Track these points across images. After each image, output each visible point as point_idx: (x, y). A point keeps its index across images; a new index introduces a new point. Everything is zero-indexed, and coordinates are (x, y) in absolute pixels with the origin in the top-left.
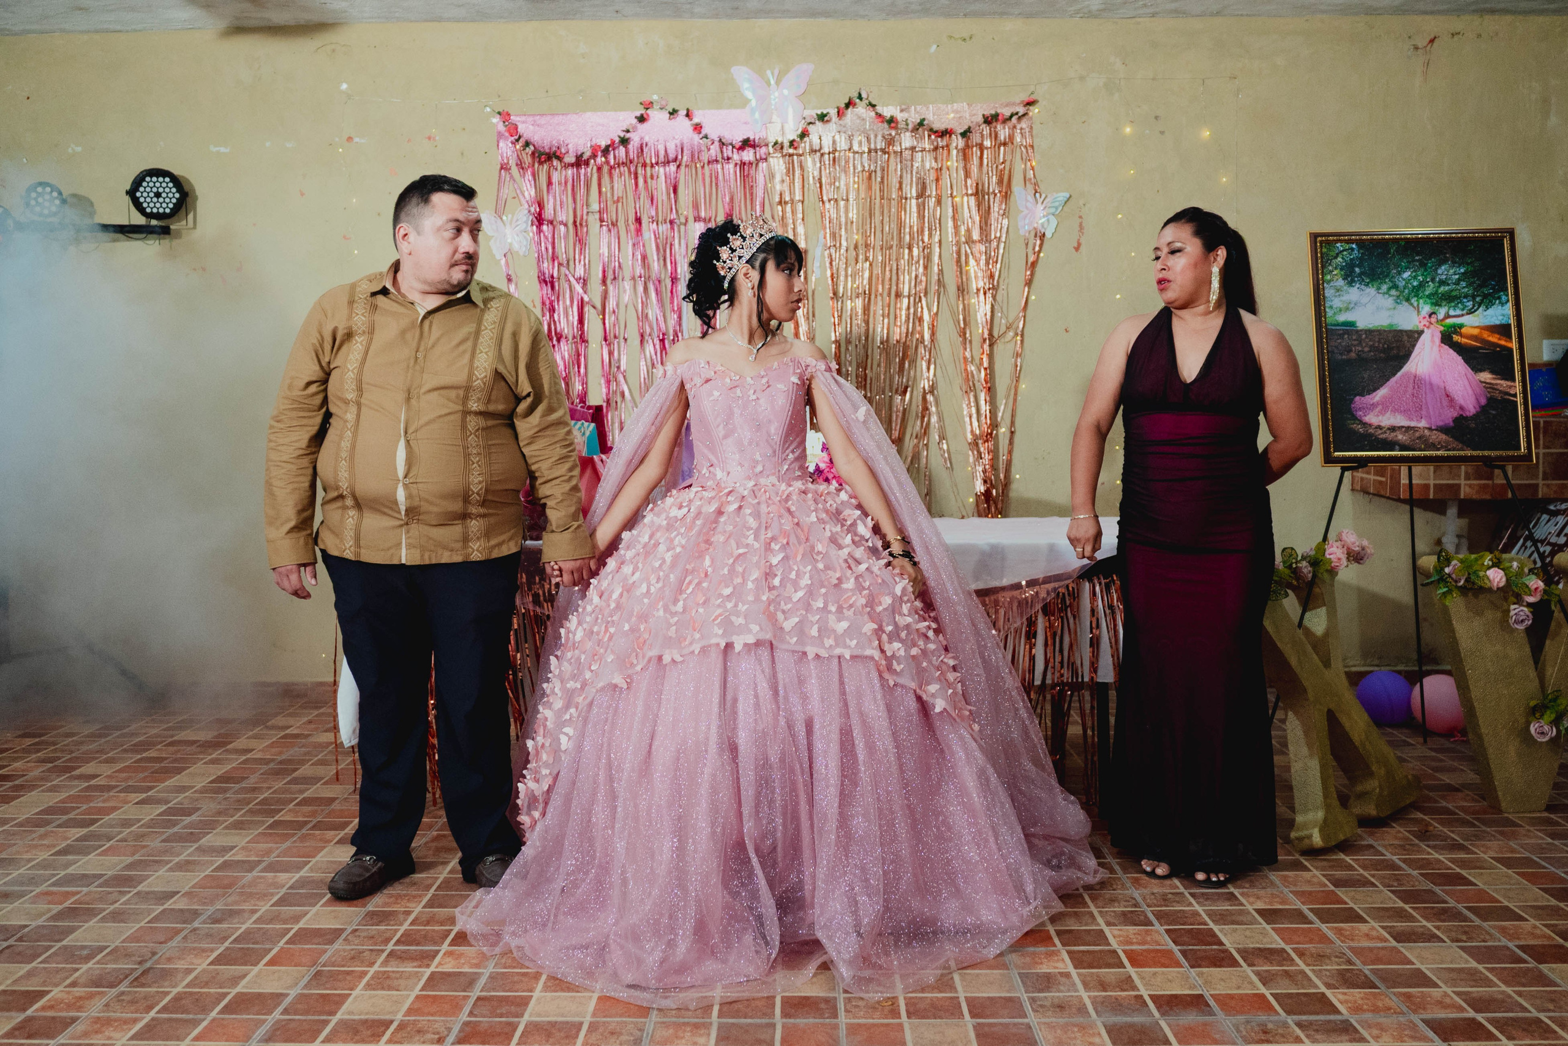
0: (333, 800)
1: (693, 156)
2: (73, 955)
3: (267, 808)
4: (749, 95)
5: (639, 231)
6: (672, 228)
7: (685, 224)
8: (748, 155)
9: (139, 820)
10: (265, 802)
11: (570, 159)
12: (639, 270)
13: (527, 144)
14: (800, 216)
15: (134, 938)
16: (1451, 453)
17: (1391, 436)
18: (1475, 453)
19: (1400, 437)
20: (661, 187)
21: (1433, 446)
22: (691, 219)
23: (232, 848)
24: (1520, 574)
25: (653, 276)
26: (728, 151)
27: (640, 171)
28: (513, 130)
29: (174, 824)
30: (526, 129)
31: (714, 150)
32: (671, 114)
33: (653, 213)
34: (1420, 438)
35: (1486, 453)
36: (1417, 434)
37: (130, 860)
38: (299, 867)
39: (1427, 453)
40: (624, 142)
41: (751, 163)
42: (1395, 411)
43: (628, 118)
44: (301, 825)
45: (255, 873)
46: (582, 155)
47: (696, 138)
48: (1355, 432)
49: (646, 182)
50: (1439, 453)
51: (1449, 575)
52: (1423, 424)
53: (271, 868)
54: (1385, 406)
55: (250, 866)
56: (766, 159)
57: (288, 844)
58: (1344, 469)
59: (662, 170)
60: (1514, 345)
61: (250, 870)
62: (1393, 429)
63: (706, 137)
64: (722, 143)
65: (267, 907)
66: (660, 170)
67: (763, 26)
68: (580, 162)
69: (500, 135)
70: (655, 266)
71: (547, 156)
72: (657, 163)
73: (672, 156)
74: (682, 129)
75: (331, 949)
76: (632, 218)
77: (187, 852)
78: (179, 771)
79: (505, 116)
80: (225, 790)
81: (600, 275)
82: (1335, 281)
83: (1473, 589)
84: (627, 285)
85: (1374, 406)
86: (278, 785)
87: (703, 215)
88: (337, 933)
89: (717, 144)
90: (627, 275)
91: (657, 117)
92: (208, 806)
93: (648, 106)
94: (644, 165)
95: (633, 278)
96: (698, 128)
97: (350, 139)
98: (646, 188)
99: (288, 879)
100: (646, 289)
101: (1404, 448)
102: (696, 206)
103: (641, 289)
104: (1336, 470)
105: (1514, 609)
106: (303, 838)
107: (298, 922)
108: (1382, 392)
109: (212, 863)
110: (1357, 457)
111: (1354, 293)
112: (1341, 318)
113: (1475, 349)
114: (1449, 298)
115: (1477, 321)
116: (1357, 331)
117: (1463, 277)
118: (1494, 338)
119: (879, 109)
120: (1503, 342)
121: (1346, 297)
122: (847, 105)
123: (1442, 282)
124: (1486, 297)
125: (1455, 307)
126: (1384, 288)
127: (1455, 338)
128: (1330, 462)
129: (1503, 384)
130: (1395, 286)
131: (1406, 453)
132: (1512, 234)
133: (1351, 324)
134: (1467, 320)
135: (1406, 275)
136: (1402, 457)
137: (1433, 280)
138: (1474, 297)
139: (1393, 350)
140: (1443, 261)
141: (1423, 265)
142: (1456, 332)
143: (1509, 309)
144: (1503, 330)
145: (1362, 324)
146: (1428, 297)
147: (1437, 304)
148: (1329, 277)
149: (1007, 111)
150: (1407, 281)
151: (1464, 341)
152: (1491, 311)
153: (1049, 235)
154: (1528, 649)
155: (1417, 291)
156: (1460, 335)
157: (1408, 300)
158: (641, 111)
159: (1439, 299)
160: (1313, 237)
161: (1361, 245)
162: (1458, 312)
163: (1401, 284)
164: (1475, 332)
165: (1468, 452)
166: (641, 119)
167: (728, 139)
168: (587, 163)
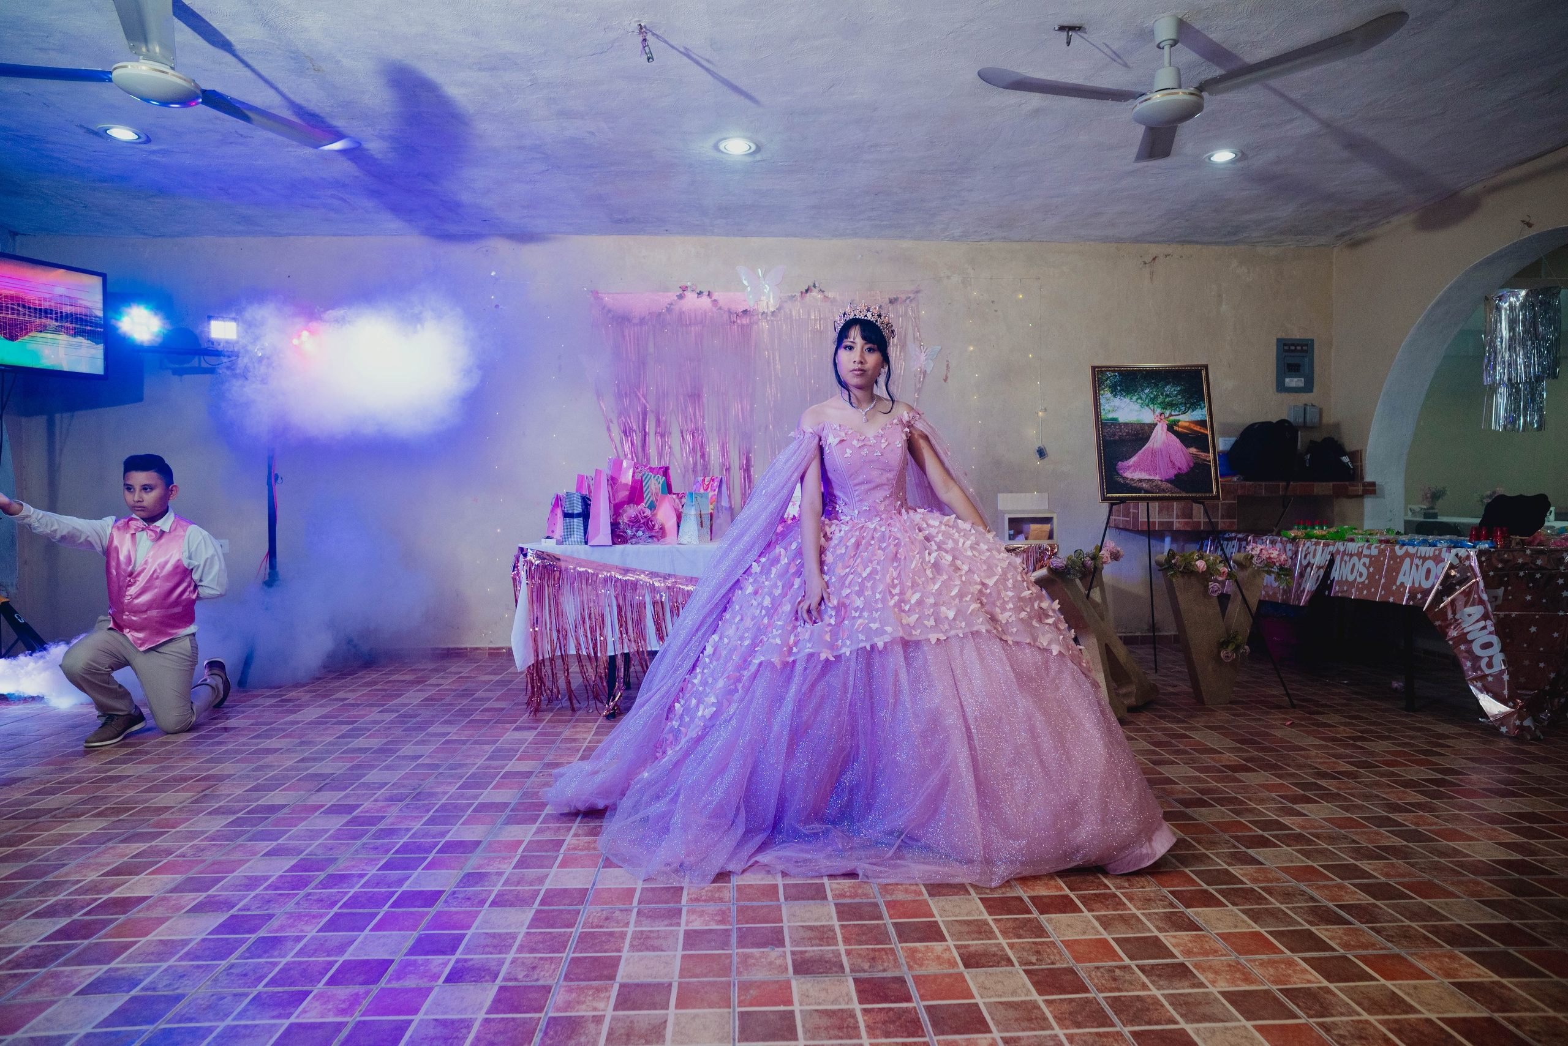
0: (503, 709)
1: (712, 319)
2: (368, 786)
3: (464, 713)
4: (745, 283)
8: (745, 321)
9: (384, 721)
10: (459, 710)
11: (637, 321)
14: (777, 358)
15: (402, 778)
16: (1174, 495)
18: (1187, 495)
21: (1164, 491)
23: (449, 733)
24: (1214, 563)
26: (733, 317)
27: (680, 329)
28: (599, 302)
29: (407, 723)
30: (608, 302)
31: (726, 316)
32: (699, 294)
34: (1156, 486)
35: (1193, 495)
37: (386, 740)
38: (495, 742)
39: (1160, 495)
41: (748, 326)
42: (1141, 470)
43: (672, 296)
44: (488, 722)
45: (468, 745)
46: (644, 318)
47: (714, 309)
48: (1118, 482)
49: (683, 336)
50: (1167, 495)
51: (1175, 564)
52: (1157, 478)
53: (476, 742)
54: (1136, 468)
55: (464, 742)
56: (757, 323)
57: (483, 731)
58: (1112, 505)
60: (1208, 432)
61: (465, 744)
62: (1140, 481)
63: (720, 308)
64: (730, 312)
65: (482, 762)
66: (692, 329)
67: (755, 242)
68: (642, 323)
69: (591, 306)
71: (621, 320)
72: (690, 324)
73: (699, 320)
75: (529, 782)
77: (421, 736)
78: (399, 696)
79: (594, 294)
80: (433, 705)
82: (1105, 395)
83: (1189, 571)
85: (1129, 467)
86: (466, 702)
88: (531, 773)
89: (727, 313)
91: (690, 296)
92: (425, 713)
93: (685, 289)
94: (682, 326)
96: (715, 303)
98: (683, 339)
99: (490, 749)
101: (1146, 492)
104: (1108, 505)
105: (1211, 584)
106: (490, 728)
107: (503, 768)
108: (1134, 459)
109: (439, 741)
110: (1119, 497)
111: (1117, 401)
112: (1110, 416)
113: (1187, 434)
114: (1171, 405)
115: (1186, 418)
116: (1119, 424)
117: (1179, 392)
118: (1197, 428)
119: (826, 294)
120: (1202, 431)
121: (1112, 404)
122: (807, 291)
123: (1168, 396)
124: (1192, 404)
125: (1175, 410)
126: (1134, 398)
127: (1176, 428)
128: (1104, 499)
129: (1203, 454)
130: (1140, 398)
131: (1148, 495)
132: (1206, 367)
133: (1116, 419)
134: (1182, 418)
135: (1147, 391)
136: (1146, 497)
137: (1162, 394)
138: (1185, 404)
139: (1140, 435)
140: (1168, 383)
141: (1156, 385)
142: (1175, 425)
143: (1205, 411)
144: (1202, 423)
145: (1121, 420)
146: (1160, 404)
147: (1164, 408)
148: (1102, 392)
149: (903, 297)
150: (1147, 395)
151: (1180, 429)
152: (1195, 413)
153: (928, 372)
154: (1218, 608)
155: (1153, 401)
156: (1178, 426)
157: (1148, 406)
158: (680, 292)
159: (1165, 406)
160: (1094, 368)
161: (1121, 373)
162: (1177, 413)
163: (1144, 396)
164: (1187, 424)
165: (1183, 494)
166: (680, 297)
167: (734, 309)
168: (646, 324)
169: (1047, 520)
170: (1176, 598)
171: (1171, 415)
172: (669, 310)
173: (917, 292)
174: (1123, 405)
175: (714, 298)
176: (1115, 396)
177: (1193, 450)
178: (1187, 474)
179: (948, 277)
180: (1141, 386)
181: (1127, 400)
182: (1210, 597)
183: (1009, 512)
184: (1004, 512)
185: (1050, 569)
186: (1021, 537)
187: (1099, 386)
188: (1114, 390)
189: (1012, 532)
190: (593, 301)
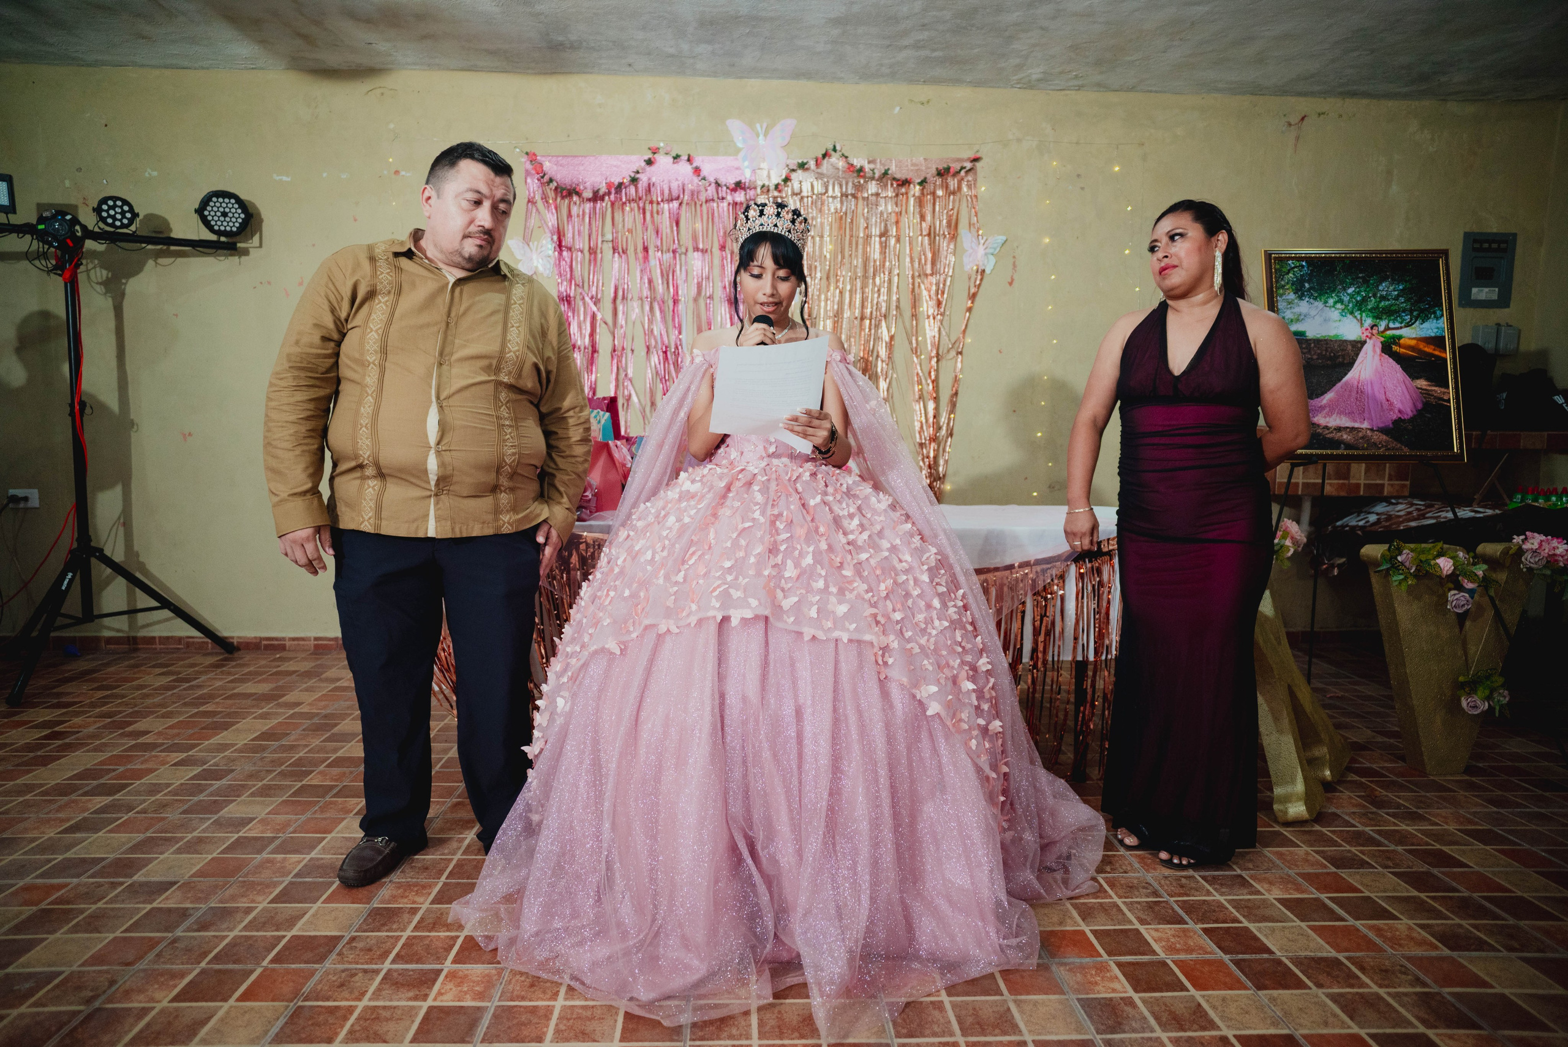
1: (692, 194)
5: (646, 258)
6: (675, 258)
7: (686, 254)
8: (740, 196)
11: (587, 195)
12: (646, 292)
13: (551, 181)
16: (1390, 451)
17: (1337, 436)
18: (1412, 452)
19: (1345, 437)
20: (665, 221)
21: (1374, 446)
22: (691, 249)
25: (658, 298)
26: (723, 192)
27: (648, 207)
28: (537, 167)
30: (550, 168)
31: (711, 190)
32: (675, 158)
33: (659, 243)
34: (1362, 438)
35: (1422, 453)
36: (1360, 434)
39: (1369, 451)
42: (1340, 413)
43: (639, 161)
46: (598, 191)
47: (696, 180)
49: (652, 216)
50: (1379, 451)
51: (1402, 563)
54: (1332, 408)
58: (1293, 466)
59: (666, 206)
60: (1447, 355)
62: (1339, 429)
63: (704, 179)
64: (718, 185)
67: (754, 85)
68: (596, 197)
69: (525, 172)
70: (660, 288)
71: (567, 191)
72: (662, 201)
73: (675, 195)
76: (640, 247)
79: (530, 156)
81: (612, 295)
82: (1287, 294)
83: (1424, 575)
84: (636, 304)
85: (1322, 408)
87: (701, 246)
89: (713, 185)
90: (636, 297)
93: (655, 151)
95: (641, 299)
96: (697, 171)
97: (397, 172)
98: (653, 222)
100: (652, 308)
101: (1347, 446)
102: (695, 238)
103: (647, 308)
105: (1454, 594)
108: (1329, 396)
110: (1306, 455)
111: (1304, 306)
113: (1413, 358)
114: (1389, 313)
115: (1411, 333)
116: (1307, 340)
117: (1402, 293)
118: (1429, 349)
119: (850, 160)
120: (1437, 353)
121: (1297, 310)
122: (824, 156)
123: (1383, 298)
124: (1422, 311)
125: (1394, 320)
126: (1331, 301)
127: (1395, 348)
129: (1438, 390)
130: (1341, 301)
131: (1351, 452)
134: (1406, 332)
135: (1350, 291)
136: (1348, 455)
137: (1375, 296)
138: (1411, 312)
139: (1344, 356)
140: (1385, 277)
141: (1366, 281)
142: (1395, 343)
143: (1443, 323)
144: (1438, 341)
145: (1310, 335)
146: (1370, 310)
147: (1379, 318)
148: (1281, 291)
149: (956, 166)
150: (1352, 296)
151: (1402, 350)
152: (1426, 325)
153: (987, 272)
154: (1457, 630)
155: (1360, 305)
156: (1400, 346)
157: (1352, 313)
158: (649, 155)
159: (1379, 314)
160: (1267, 255)
161: (1309, 264)
162: (1397, 325)
163: (1346, 299)
164: (1413, 343)
165: (1406, 451)
166: (650, 162)
167: (723, 180)
168: (602, 199)
170: (1394, 613)
171: (1388, 328)
172: (634, 181)
173: (976, 160)
174: (1313, 312)
175: (696, 164)
176: (1301, 298)
177: (1422, 383)
178: (1412, 420)
179: (1021, 140)
180: (1342, 283)
181: (1319, 304)
187: (1277, 282)
188: (1300, 292)
190: (529, 166)
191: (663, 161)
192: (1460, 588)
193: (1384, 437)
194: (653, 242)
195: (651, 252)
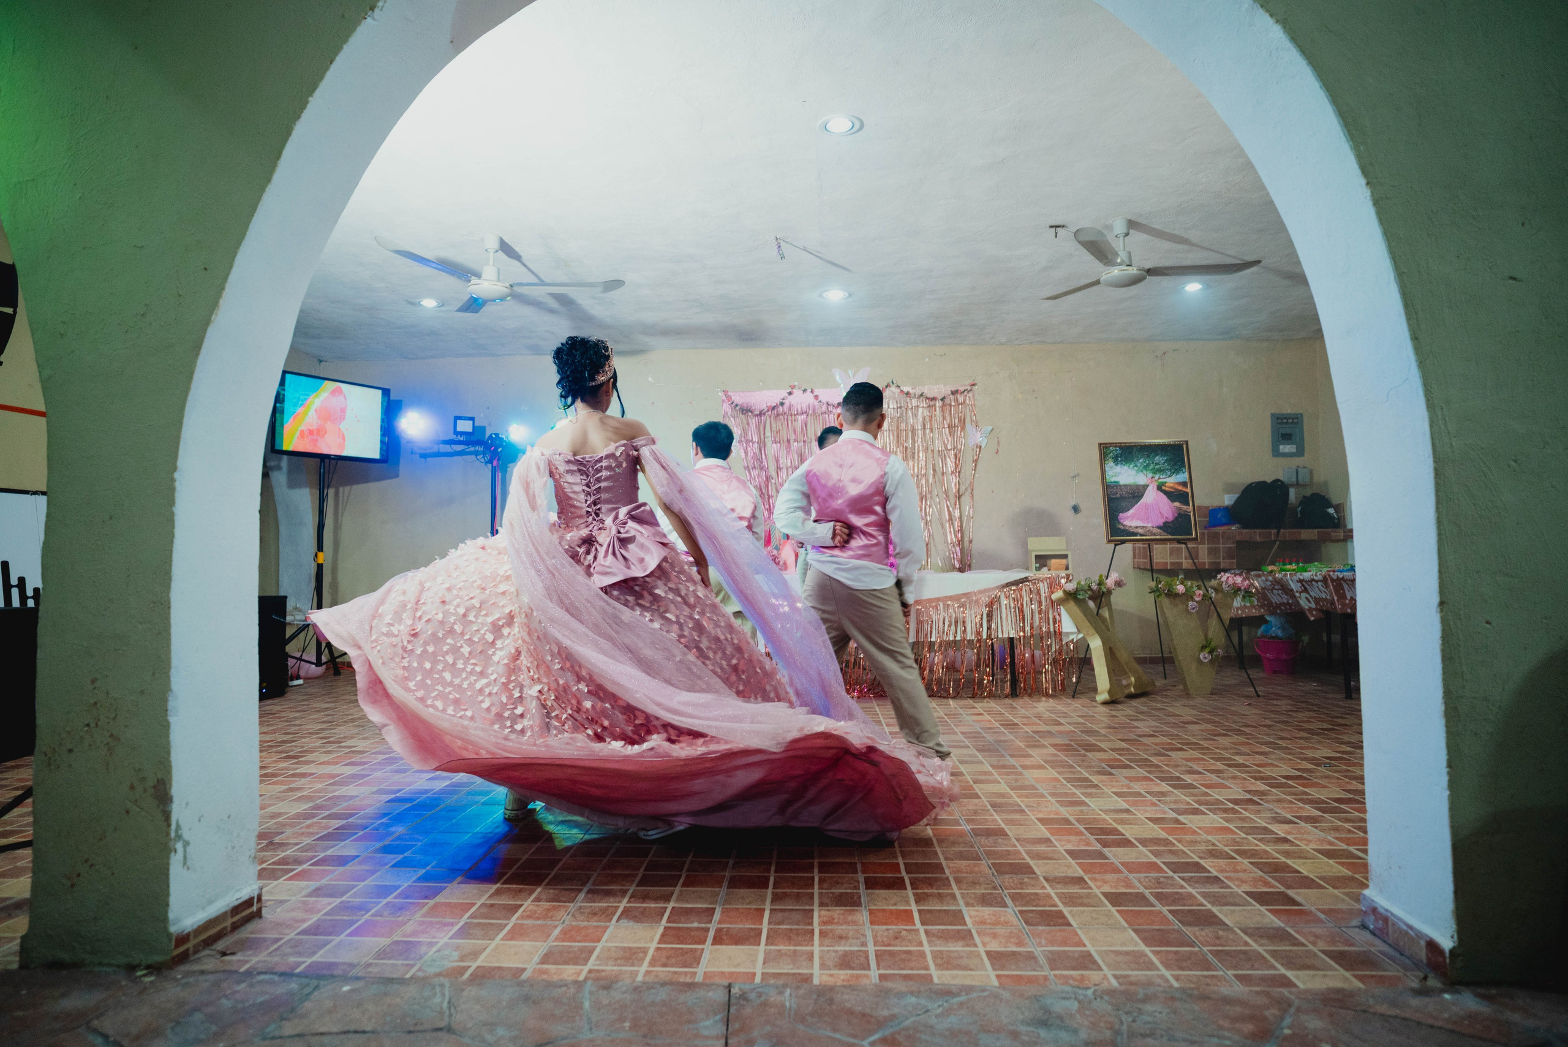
1: (814, 411)
4: (840, 382)
5: (789, 446)
6: (805, 444)
11: (757, 412)
12: (789, 464)
13: (737, 405)
16: (1166, 538)
17: (1136, 530)
18: (1173, 538)
19: (1140, 531)
20: (799, 426)
21: (1155, 535)
24: (1191, 587)
26: (831, 408)
27: (790, 418)
28: (729, 398)
30: (738, 399)
31: (824, 408)
32: (804, 391)
33: (796, 438)
35: (1178, 537)
39: (1151, 538)
40: (782, 404)
42: (1137, 519)
43: (784, 393)
46: (761, 411)
47: (816, 402)
48: (1119, 529)
49: (793, 422)
50: (1159, 537)
51: (1161, 588)
52: (1150, 525)
54: (1133, 517)
58: (1116, 545)
59: (799, 415)
60: (1189, 490)
62: (1137, 527)
63: (820, 402)
64: (828, 404)
66: (800, 418)
67: (846, 350)
68: (761, 414)
69: (723, 401)
71: (746, 410)
73: (804, 410)
74: (808, 398)
76: (786, 440)
79: (725, 392)
82: (1110, 464)
83: (1172, 593)
85: (1128, 517)
89: (825, 405)
90: (784, 466)
93: (793, 387)
94: (791, 415)
95: (787, 468)
96: (816, 397)
97: (653, 403)
98: (792, 426)
101: (1141, 535)
104: (1112, 546)
105: (1190, 603)
108: (1131, 511)
110: (1120, 540)
111: (1119, 469)
112: (1113, 480)
114: (1160, 471)
115: (1172, 481)
116: (1120, 485)
117: (1166, 461)
118: (1180, 488)
119: (902, 388)
120: (1184, 489)
121: (1115, 471)
122: (887, 387)
123: (1157, 464)
124: (1176, 470)
126: (1132, 466)
127: (1163, 488)
128: (1109, 541)
129: (1185, 507)
130: (1136, 466)
131: (1142, 538)
132: (1187, 442)
133: (1117, 482)
134: (1168, 480)
135: (1141, 461)
136: (1140, 540)
137: (1153, 463)
138: (1171, 470)
139: (1136, 493)
140: (1157, 455)
141: (1148, 456)
143: (1186, 475)
144: (1184, 484)
145: (1122, 482)
147: (1155, 473)
148: (1107, 462)
149: (962, 389)
150: (1141, 463)
152: (1178, 476)
153: (983, 447)
154: (1198, 622)
155: (1146, 467)
157: (1142, 471)
158: (789, 389)
159: (1156, 471)
160: (1100, 444)
161: (1121, 448)
163: (1139, 465)
164: (1172, 485)
165: (1170, 537)
166: (790, 393)
167: (830, 402)
168: (764, 414)
169: (1065, 557)
171: (1159, 478)
173: (973, 385)
174: (1123, 472)
175: (816, 393)
176: (1117, 465)
177: (1177, 504)
179: (997, 373)
180: (1136, 457)
181: (1126, 467)
182: (1191, 614)
183: (1035, 551)
184: (1032, 551)
185: (1065, 592)
186: (1045, 569)
187: (1104, 458)
188: (1116, 461)
189: (1038, 565)
190: (724, 398)
191: (797, 393)
192: (1193, 600)
193: (1159, 530)
194: (793, 437)
195: (792, 441)
